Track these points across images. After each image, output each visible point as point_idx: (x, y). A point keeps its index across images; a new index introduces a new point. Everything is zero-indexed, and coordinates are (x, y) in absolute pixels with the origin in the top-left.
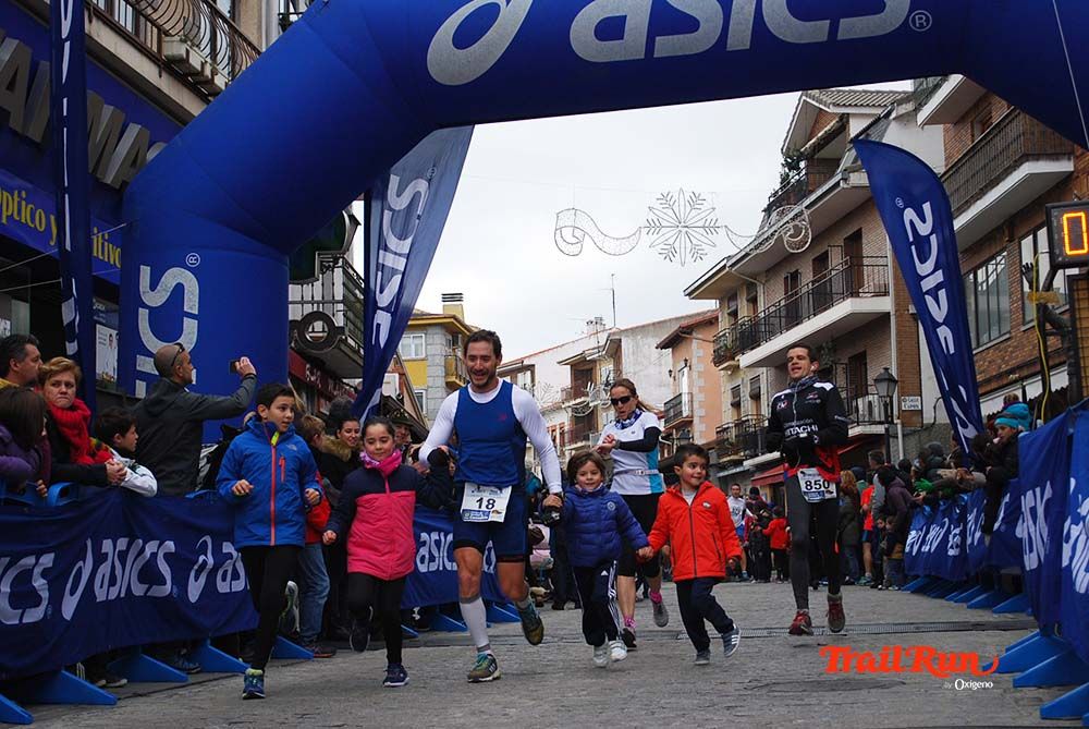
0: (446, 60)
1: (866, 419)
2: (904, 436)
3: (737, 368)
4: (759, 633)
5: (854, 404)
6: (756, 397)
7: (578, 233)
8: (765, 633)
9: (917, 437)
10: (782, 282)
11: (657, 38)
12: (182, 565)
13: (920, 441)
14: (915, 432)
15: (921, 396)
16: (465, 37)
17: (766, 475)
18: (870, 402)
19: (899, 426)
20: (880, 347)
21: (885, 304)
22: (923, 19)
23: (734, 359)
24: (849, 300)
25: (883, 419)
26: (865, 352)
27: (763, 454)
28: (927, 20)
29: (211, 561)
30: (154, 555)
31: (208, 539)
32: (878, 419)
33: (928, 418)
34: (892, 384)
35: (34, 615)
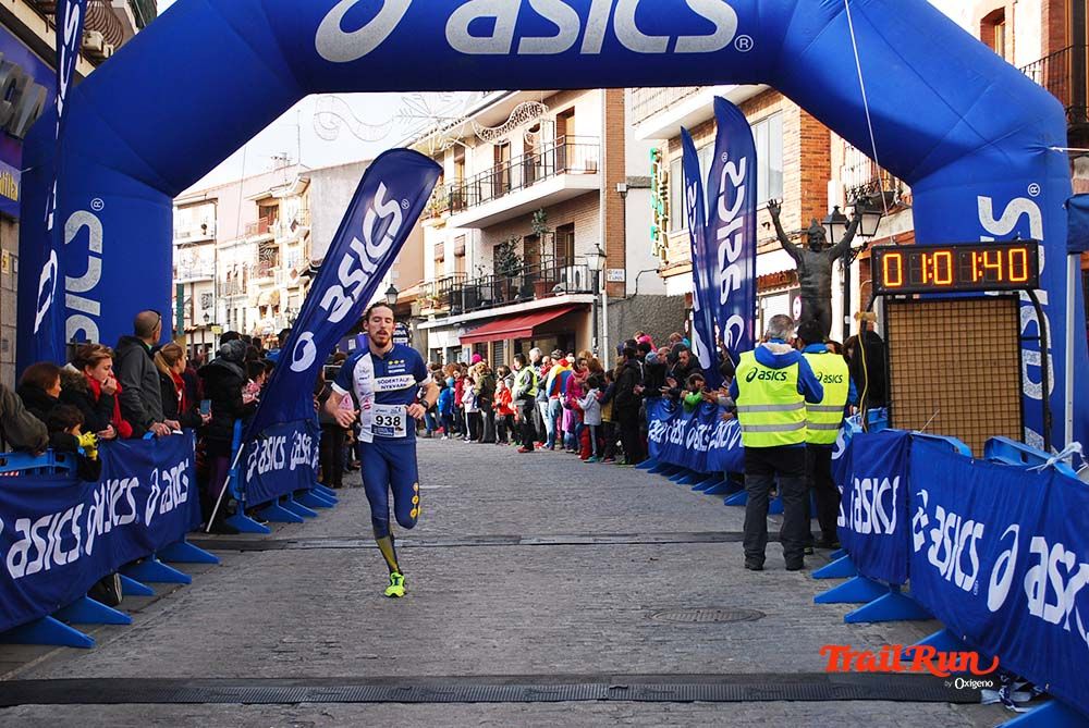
0: (332, 40)
1: (574, 288)
2: (608, 305)
3: (443, 225)
4: (586, 540)
5: (563, 271)
6: (462, 254)
7: (336, 119)
8: (591, 540)
9: (619, 307)
10: (493, 147)
11: (522, 39)
12: (142, 494)
13: (622, 310)
14: (618, 301)
15: (625, 268)
16: (351, 22)
17: (473, 332)
18: (578, 272)
19: (604, 297)
20: (588, 221)
21: (597, 182)
22: (746, 42)
23: (437, 216)
24: (563, 175)
25: (590, 289)
26: (573, 224)
27: (469, 312)
28: (749, 44)
29: (159, 491)
30: (125, 490)
31: (156, 470)
32: (584, 289)
33: (630, 291)
34: (603, 260)
35: (74, 555)
